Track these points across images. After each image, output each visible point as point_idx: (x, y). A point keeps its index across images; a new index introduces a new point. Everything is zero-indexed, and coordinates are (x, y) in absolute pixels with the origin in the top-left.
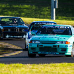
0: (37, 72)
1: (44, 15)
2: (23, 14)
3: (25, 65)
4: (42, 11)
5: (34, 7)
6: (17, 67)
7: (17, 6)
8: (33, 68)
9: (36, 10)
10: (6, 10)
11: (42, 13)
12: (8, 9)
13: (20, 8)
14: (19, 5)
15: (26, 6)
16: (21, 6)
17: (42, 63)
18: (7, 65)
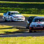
0: (39, 40)
1: (42, 13)
2: (32, 13)
3: (33, 37)
4: (41, 11)
5: (37, 9)
6: (29, 38)
7: (29, 9)
8: (37, 38)
9: (38, 11)
10: (23, 11)
11: (41, 12)
12: (25, 11)
13: (30, 10)
14: (29, 8)
15: (33, 9)
16: (30, 9)
17: (41, 36)
18: (25, 37)
